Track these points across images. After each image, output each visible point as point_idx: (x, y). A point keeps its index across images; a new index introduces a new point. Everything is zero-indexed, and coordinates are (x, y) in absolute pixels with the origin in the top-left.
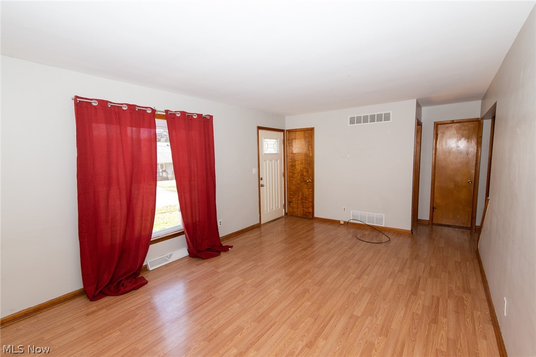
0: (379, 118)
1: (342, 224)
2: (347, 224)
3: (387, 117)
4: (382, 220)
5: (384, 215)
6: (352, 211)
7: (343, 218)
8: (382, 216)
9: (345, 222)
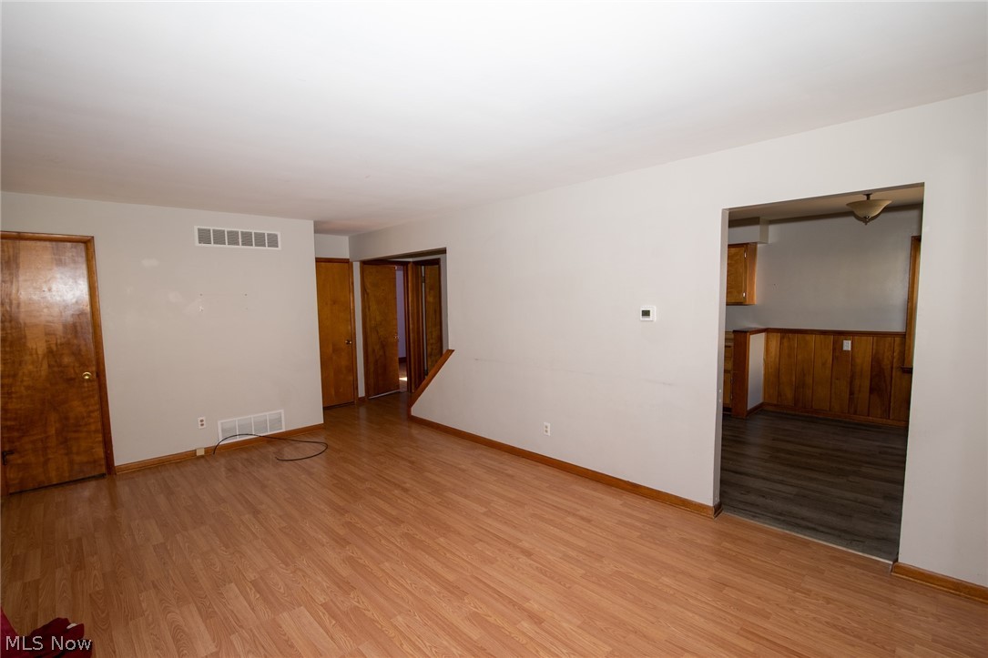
0: (260, 240)
1: (202, 457)
2: (213, 452)
3: (273, 241)
4: (280, 421)
5: (282, 411)
6: (219, 423)
7: (200, 443)
8: (280, 413)
9: (207, 450)
